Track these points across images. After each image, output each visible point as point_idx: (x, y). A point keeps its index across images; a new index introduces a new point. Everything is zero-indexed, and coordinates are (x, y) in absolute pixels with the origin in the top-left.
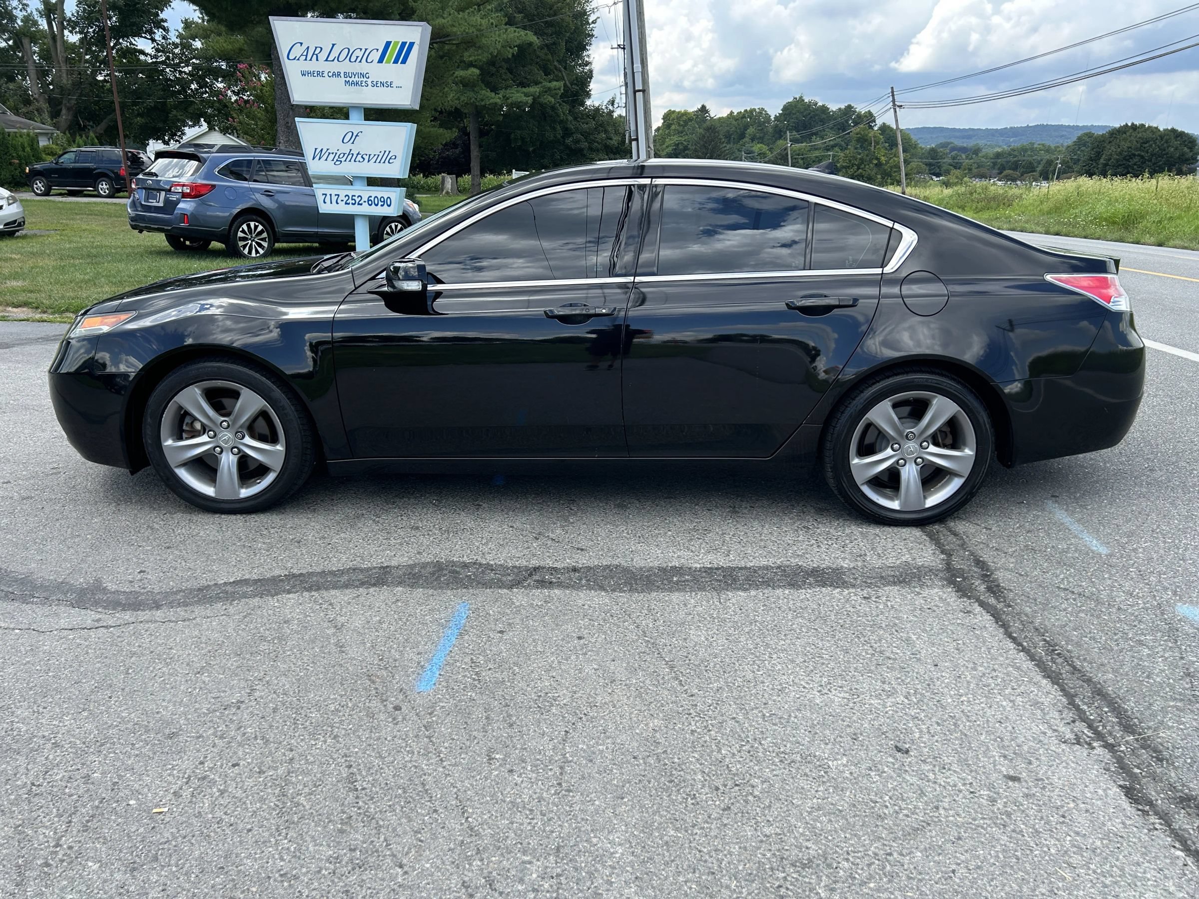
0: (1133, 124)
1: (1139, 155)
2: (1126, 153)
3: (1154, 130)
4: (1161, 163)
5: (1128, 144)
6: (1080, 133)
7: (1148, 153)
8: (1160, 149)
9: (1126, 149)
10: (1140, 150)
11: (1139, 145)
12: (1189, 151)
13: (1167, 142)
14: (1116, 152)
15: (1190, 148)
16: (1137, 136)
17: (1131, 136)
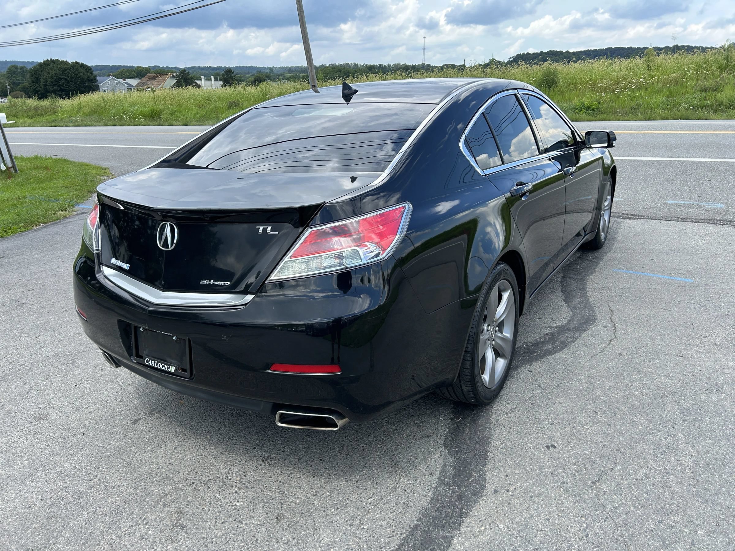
0: (51, 59)
1: (63, 78)
2: (55, 77)
3: (66, 63)
4: (78, 83)
5: (54, 72)
6: (9, 65)
7: (68, 77)
8: (75, 74)
9: (54, 75)
10: (63, 75)
11: (61, 72)
12: (91, 75)
13: (77, 70)
14: (48, 77)
15: (90, 73)
16: (57, 67)
17: (54, 67)
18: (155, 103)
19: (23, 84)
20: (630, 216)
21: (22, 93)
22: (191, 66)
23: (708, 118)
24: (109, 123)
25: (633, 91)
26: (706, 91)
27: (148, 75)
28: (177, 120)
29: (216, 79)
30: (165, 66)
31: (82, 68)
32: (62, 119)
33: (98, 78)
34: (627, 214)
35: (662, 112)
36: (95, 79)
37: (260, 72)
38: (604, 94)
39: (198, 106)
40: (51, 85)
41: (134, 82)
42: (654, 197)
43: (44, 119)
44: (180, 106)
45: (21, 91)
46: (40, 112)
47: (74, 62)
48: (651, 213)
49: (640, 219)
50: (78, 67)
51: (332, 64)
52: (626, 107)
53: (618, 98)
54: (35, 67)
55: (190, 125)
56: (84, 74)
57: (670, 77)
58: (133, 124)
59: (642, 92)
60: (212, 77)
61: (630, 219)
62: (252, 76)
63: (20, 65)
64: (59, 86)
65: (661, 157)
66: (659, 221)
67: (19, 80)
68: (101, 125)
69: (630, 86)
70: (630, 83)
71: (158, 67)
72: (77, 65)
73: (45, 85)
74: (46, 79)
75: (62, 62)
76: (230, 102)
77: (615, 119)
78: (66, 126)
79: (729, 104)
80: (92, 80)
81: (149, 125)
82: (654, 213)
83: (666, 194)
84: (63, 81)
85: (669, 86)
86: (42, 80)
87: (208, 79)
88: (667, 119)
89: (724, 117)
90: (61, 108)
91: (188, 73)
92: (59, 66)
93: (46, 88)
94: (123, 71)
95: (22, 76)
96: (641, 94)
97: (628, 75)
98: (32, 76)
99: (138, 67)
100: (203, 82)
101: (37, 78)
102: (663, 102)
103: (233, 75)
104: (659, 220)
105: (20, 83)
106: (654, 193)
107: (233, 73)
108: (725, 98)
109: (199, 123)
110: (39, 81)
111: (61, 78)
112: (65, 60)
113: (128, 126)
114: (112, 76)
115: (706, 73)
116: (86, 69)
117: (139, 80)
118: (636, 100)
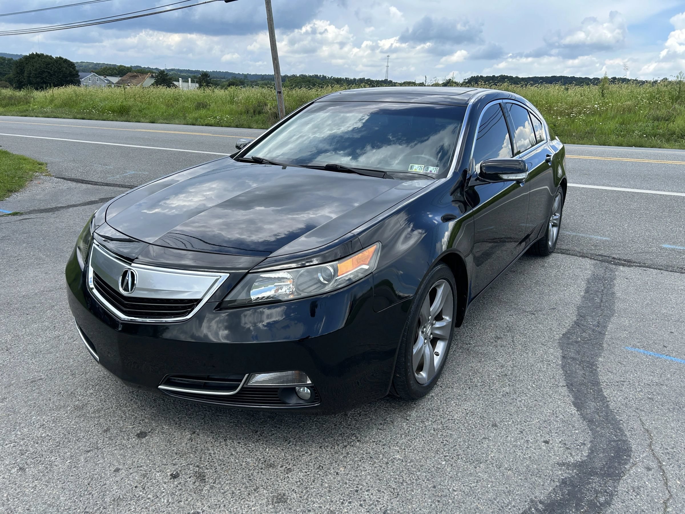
0: (36, 53)
1: (47, 72)
2: (39, 70)
3: (51, 57)
4: (61, 76)
5: (38, 65)
7: (51, 70)
8: (58, 69)
9: (38, 68)
10: (47, 69)
11: (45, 66)
12: (73, 70)
13: (60, 64)
14: (33, 69)
15: (73, 69)
16: (41, 61)
17: (38, 60)
18: (125, 100)
19: (9, 75)
20: (623, 262)
21: (7, 83)
22: (170, 68)
23: (662, 147)
24: (79, 116)
25: (587, 115)
26: (658, 120)
27: (128, 73)
28: (145, 117)
29: (193, 82)
30: (146, 67)
31: (65, 63)
32: (33, 110)
33: (79, 74)
34: (619, 259)
35: (616, 138)
36: (77, 74)
37: (235, 77)
38: (560, 117)
39: (166, 104)
40: (34, 77)
41: (115, 80)
42: (646, 238)
43: (16, 109)
44: (150, 104)
45: (6, 81)
46: (13, 101)
47: (58, 57)
48: (647, 259)
49: (636, 266)
50: (62, 62)
51: (302, 75)
52: (581, 131)
53: (573, 122)
54: (21, 59)
55: (156, 123)
56: (66, 69)
57: (624, 105)
58: (101, 119)
59: (597, 118)
60: (190, 79)
61: (623, 265)
62: (227, 81)
63: (7, 57)
64: (42, 78)
65: (639, 189)
66: (659, 271)
67: (5, 71)
68: (70, 117)
69: (584, 111)
70: (585, 108)
71: (140, 67)
72: (60, 60)
73: (29, 77)
74: (30, 71)
75: (47, 56)
76: (198, 103)
77: (570, 142)
78: (36, 117)
79: (682, 134)
80: (74, 75)
81: (117, 121)
82: (651, 259)
83: (658, 235)
84: (46, 74)
85: (623, 113)
86: (26, 72)
87: (185, 80)
88: (621, 145)
89: (677, 147)
90: (34, 99)
91: (167, 74)
92: (43, 60)
93: (30, 80)
94: (105, 69)
95: (8, 68)
96: (595, 119)
97: (583, 101)
98: (17, 67)
99: (121, 66)
100: (180, 83)
101: (22, 70)
102: (616, 129)
103: (208, 79)
104: (659, 269)
105: (6, 74)
106: (645, 233)
107: (209, 77)
108: (678, 129)
109: (166, 121)
110: (23, 73)
111: (44, 71)
112: (49, 55)
113: (96, 120)
114: (93, 72)
115: (658, 103)
116: (69, 64)
117: (120, 78)
118: (591, 125)
